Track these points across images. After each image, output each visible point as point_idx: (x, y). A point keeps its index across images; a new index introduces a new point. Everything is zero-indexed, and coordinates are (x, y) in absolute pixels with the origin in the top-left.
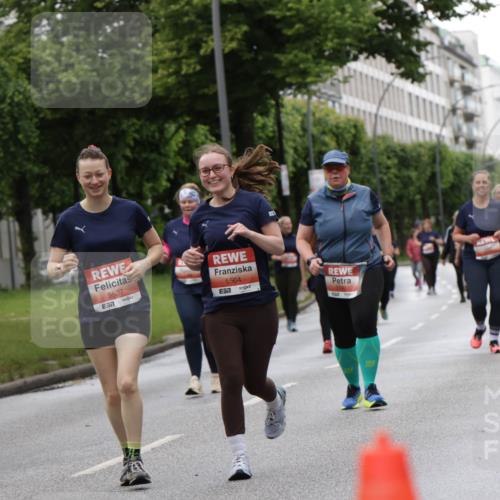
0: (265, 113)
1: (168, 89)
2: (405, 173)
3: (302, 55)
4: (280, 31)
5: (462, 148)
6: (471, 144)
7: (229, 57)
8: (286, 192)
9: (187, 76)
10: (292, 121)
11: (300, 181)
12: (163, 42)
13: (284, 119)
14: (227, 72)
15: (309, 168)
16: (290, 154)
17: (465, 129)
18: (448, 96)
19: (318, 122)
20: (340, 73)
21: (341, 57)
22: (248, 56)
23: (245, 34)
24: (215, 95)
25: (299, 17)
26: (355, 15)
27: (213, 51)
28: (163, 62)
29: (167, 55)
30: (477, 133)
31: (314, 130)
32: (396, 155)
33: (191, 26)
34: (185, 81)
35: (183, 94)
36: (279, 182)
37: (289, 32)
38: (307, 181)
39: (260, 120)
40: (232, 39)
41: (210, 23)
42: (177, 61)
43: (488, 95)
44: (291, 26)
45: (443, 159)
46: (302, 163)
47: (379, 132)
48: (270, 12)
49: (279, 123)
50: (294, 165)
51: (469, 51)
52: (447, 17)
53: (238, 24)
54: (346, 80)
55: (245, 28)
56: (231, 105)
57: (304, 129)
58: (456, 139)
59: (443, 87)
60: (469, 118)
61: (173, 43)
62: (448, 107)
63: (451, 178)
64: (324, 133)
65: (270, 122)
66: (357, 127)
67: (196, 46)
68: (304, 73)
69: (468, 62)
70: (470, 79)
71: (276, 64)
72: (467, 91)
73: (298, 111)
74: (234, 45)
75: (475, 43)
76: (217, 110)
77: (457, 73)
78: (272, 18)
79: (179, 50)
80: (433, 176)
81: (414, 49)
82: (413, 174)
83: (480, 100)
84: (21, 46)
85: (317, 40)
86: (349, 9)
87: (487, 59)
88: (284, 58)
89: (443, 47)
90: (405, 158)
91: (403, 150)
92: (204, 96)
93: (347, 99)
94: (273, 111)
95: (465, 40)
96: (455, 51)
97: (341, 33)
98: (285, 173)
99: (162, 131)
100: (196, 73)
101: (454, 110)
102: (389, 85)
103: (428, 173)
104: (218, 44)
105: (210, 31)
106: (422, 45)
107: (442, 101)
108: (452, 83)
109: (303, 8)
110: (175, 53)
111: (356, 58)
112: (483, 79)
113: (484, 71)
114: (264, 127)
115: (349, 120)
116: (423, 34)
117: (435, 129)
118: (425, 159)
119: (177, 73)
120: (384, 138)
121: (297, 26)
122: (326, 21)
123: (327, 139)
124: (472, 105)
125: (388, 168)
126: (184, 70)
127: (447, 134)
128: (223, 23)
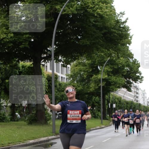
0: (107, 95)
1: (93, 91)
2: (127, 105)
3: (113, 87)
4: (110, 83)
5: (136, 102)
6: (137, 101)
7: (103, 87)
8: (110, 107)
9: (96, 89)
10: (111, 97)
11: (112, 105)
12: (94, 84)
13: (110, 96)
14: (103, 89)
15: (113, 104)
16: (110, 102)
17: (136, 99)
18: (134, 94)
19: (115, 97)
20: (119, 89)
21: (119, 87)
22: (106, 87)
23: (106, 84)
24: (100, 92)
25: (114, 82)
26: (122, 81)
27: (100, 86)
28: (93, 87)
29: (94, 86)
30: (138, 100)
31: (114, 98)
32: (126, 102)
33: (97, 82)
34: (96, 90)
35: (95, 92)
36: (108, 106)
37: (112, 84)
38: (113, 105)
39: (106, 96)
40: (104, 84)
41: (100, 81)
42: (95, 87)
43: (140, 94)
44: (112, 83)
45: (133, 103)
46: (112, 103)
47: (124, 99)
48: (109, 81)
49: (109, 97)
50: (111, 103)
51: (138, 87)
52: (136, 83)
53: (104, 82)
54: (120, 90)
55: (105, 83)
56: (103, 94)
57: (113, 98)
58: (135, 100)
59: (134, 92)
60: (137, 97)
61: (95, 84)
62: (134, 95)
63: (134, 106)
64: (116, 98)
65: (108, 97)
66: (121, 98)
67: (98, 85)
68: (113, 89)
69: (137, 89)
70: (138, 91)
71: (109, 88)
72: (137, 93)
73: (112, 95)
74: (104, 85)
75: (139, 86)
76: (100, 94)
77: (136, 90)
78: (109, 82)
79: (95, 85)
80: (131, 106)
81: (130, 87)
82: (128, 105)
83: (139, 95)
84: (72, 84)
85: (116, 85)
86: (121, 81)
87: (140, 89)
88: (111, 87)
89: (134, 86)
90: (127, 103)
91: (127, 101)
92: (99, 92)
93: (119, 93)
94: (108, 95)
95: (137, 86)
96: (136, 87)
97: (119, 84)
98: (110, 104)
99: (92, 97)
100: (98, 89)
101: (135, 96)
102: (126, 92)
103: (130, 106)
104: (102, 84)
105: (100, 83)
106: (131, 86)
107: (133, 94)
108: (135, 92)
109: (114, 80)
110: (95, 86)
111: (121, 88)
112: (140, 92)
113: (140, 90)
114: (107, 97)
115: (119, 97)
116: (132, 85)
117: (132, 99)
118: (130, 103)
119: (95, 89)
120: (125, 100)
121: (113, 83)
122: (117, 82)
123: (116, 99)
124: (138, 95)
125: (125, 104)
126: (96, 88)
127: (134, 99)
128: (102, 82)
